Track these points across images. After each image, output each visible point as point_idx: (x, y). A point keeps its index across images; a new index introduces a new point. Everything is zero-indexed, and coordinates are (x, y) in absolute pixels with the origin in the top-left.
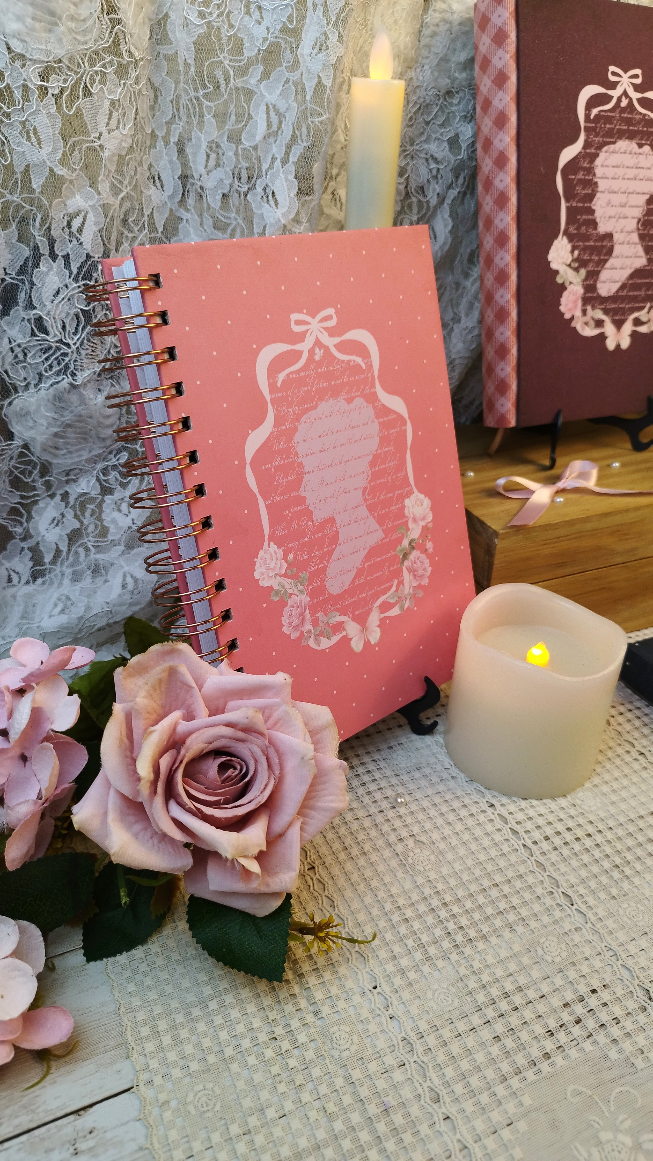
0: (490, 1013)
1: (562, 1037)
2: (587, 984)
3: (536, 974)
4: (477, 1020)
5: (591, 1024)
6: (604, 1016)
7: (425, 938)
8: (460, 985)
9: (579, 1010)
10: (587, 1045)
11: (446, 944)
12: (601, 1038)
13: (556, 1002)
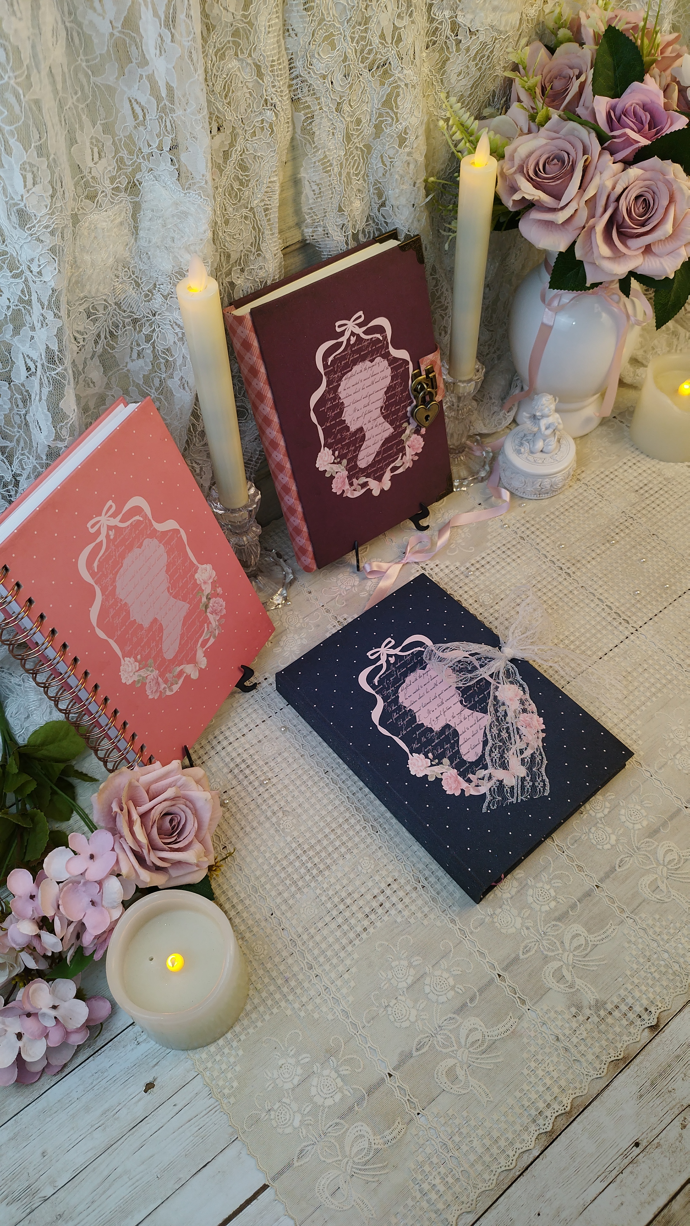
0: (335, 913)
1: (373, 917)
2: (385, 882)
3: (358, 883)
4: (328, 919)
5: (387, 905)
6: (394, 899)
7: (295, 877)
8: (317, 900)
9: (381, 898)
10: (386, 918)
11: (308, 878)
12: (393, 912)
13: (369, 897)
